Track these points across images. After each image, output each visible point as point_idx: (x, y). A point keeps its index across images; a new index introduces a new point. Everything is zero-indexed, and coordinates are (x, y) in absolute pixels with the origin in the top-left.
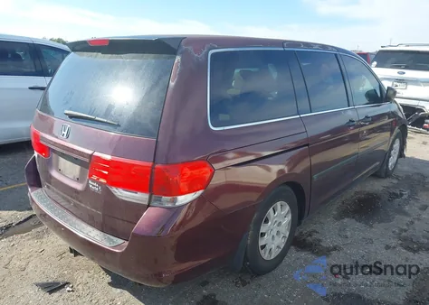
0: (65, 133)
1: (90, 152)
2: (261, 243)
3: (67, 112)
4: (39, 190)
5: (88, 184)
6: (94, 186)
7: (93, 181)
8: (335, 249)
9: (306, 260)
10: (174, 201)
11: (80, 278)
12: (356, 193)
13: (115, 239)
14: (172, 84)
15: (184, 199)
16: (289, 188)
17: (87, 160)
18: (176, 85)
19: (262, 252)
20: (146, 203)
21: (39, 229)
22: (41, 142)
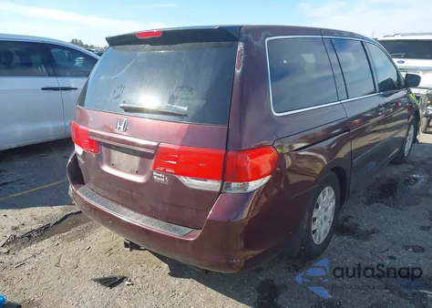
0: (122, 127)
1: (155, 144)
2: (313, 228)
3: (122, 105)
4: (84, 187)
5: (152, 175)
6: (159, 177)
7: (159, 172)
8: (373, 232)
9: (349, 244)
10: (245, 187)
11: (135, 272)
12: (378, 179)
13: (183, 228)
14: (238, 71)
15: (254, 185)
16: (334, 174)
17: (152, 152)
18: (242, 73)
19: (313, 236)
20: (218, 190)
21: (78, 228)
22: (91, 137)
